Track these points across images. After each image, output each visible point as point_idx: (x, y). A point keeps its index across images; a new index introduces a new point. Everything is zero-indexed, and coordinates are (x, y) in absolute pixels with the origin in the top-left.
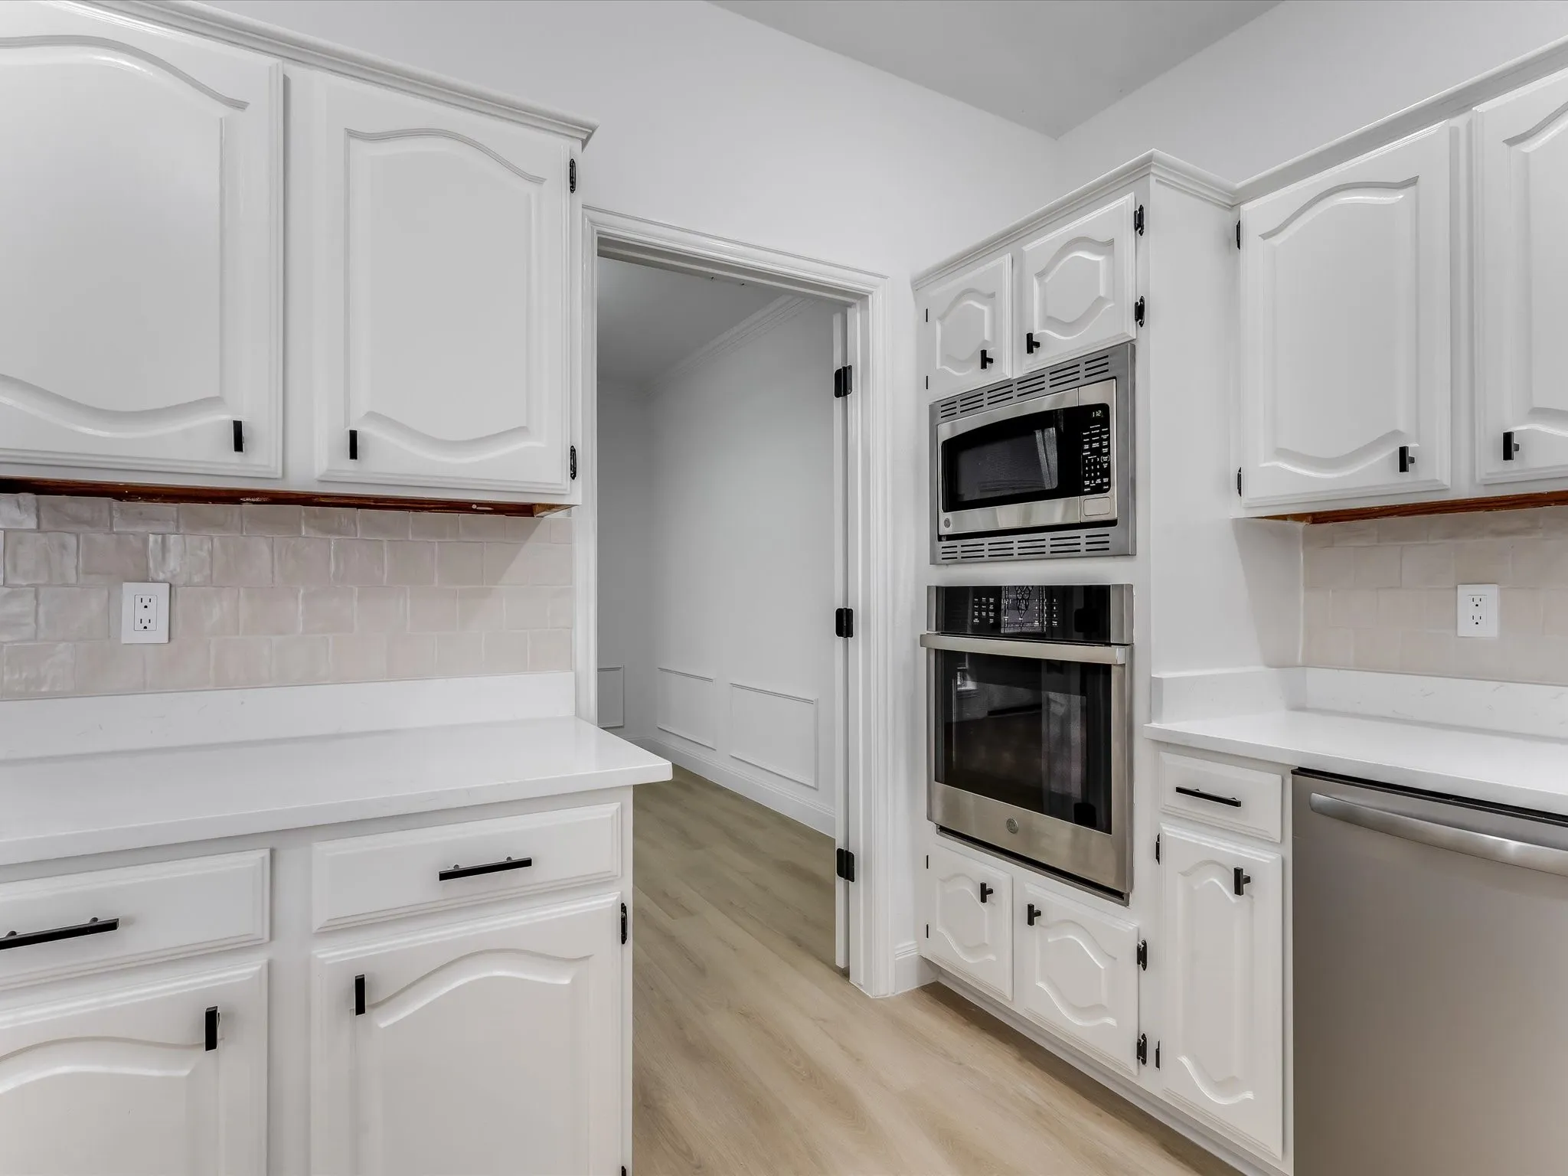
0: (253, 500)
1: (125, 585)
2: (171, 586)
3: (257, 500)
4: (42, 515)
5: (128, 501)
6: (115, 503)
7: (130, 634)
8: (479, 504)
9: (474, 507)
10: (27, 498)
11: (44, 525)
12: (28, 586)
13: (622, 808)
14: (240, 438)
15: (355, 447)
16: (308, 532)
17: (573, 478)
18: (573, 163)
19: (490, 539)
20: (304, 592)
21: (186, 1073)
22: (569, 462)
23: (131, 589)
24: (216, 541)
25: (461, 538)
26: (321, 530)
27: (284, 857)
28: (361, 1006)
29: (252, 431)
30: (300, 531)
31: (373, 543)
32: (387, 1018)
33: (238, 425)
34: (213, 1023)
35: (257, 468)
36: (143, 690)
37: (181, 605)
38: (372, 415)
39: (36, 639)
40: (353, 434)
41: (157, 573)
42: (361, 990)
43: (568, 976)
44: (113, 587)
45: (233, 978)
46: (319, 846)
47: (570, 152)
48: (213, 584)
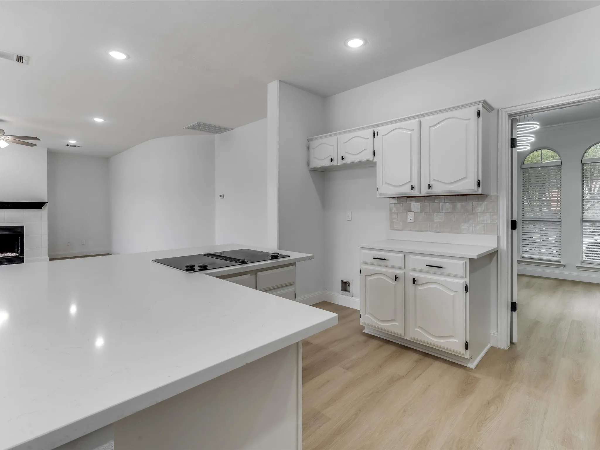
2: (414, 212)
4: (398, 201)
5: (409, 198)
6: (407, 198)
10: (396, 198)
11: (398, 203)
12: (397, 212)
13: (465, 263)
14: (412, 188)
15: (430, 187)
16: (436, 201)
17: (479, 187)
18: (479, 111)
19: (474, 201)
20: (435, 213)
21: (394, 284)
22: (477, 184)
23: (409, 213)
24: (421, 204)
25: (467, 201)
26: (438, 201)
27: (406, 256)
28: (414, 283)
29: (414, 186)
30: (434, 201)
31: (448, 203)
32: (420, 288)
33: (412, 186)
34: (396, 278)
35: (416, 192)
36: (411, 230)
37: (416, 216)
38: (434, 180)
39: (397, 221)
40: (429, 185)
41: (412, 210)
42: (414, 281)
43: (452, 294)
44: (406, 212)
45: (399, 272)
46: (410, 256)
47: (478, 108)
48: (420, 212)
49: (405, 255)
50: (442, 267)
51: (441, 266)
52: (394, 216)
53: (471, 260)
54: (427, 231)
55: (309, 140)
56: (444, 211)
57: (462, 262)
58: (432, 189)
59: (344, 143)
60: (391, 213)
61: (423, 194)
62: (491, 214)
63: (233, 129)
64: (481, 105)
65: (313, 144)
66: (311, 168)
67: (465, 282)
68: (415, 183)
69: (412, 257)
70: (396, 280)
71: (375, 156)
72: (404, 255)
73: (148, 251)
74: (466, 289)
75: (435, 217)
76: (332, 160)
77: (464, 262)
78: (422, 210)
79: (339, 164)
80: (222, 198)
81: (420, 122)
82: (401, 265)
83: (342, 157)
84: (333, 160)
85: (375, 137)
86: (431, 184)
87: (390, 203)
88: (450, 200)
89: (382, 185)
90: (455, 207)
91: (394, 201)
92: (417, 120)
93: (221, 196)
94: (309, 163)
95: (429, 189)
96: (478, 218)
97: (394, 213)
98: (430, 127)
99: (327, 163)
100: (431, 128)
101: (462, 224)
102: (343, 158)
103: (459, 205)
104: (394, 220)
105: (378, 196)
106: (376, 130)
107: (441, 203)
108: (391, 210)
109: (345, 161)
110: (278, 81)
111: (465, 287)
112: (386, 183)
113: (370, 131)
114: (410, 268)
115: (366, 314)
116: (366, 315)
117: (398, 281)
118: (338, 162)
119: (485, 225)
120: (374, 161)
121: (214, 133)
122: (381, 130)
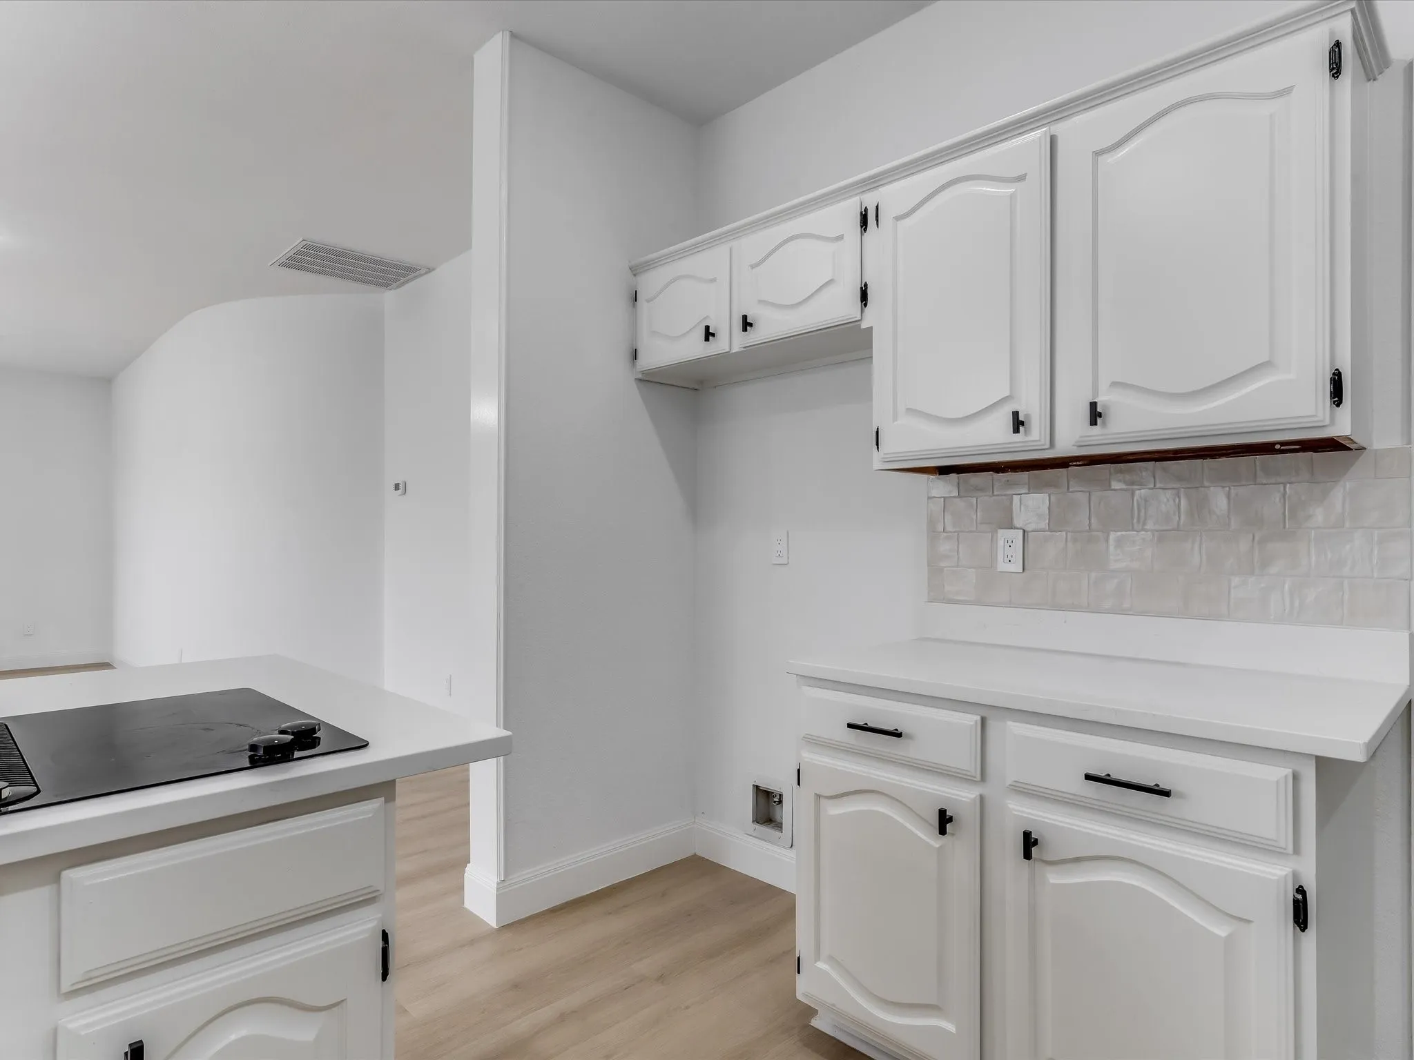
0: (1078, 463)
1: (999, 530)
2: (1024, 531)
3: (1081, 463)
4: (960, 488)
5: (1003, 473)
6: (996, 475)
7: (1002, 566)
8: (1283, 443)
9: (1278, 447)
10: (954, 476)
11: (961, 494)
12: (954, 532)
13: (1296, 777)
14: (1018, 424)
15: (1095, 415)
16: (1115, 485)
17: (1338, 405)
18: (1338, 44)
19: (1293, 479)
20: (1113, 536)
21: (937, 846)
22: (1328, 388)
23: (1003, 534)
24: (1053, 498)
25: (1259, 480)
26: (1126, 483)
27: (992, 725)
28: (1027, 855)
29: (1027, 416)
30: (1110, 485)
31: (1170, 491)
32: (1055, 878)
33: (1016, 414)
34: (944, 820)
35: (1032, 443)
36: (1009, 604)
37: (1031, 546)
38: (1115, 384)
39: (958, 566)
40: (1093, 405)
41: (1018, 522)
42: (1029, 843)
43: (1221, 930)
44: (994, 533)
45: (960, 797)
46: (1010, 723)
47: (1332, 33)
48: (1050, 530)
49: (983, 721)
50: (1166, 794)
51: (1164, 786)
52: (945, 547)
53: (1324, 765)
54: (1074, 608)
55: (635, 271)
56: (1150, 525)
57: (1278, 773)
58: (1104, 424)
59: (753, 267)
60: (933, 534)
61: (1065, 446)
62: (1376, 532)
63: (429, 270)
64: (1348, 19)
65: (650, 283)
66: (643, 373)
67: (1295, 875)
68: (1031, 405)
69: (1017, 728)
70: (943, 831)
71: (866, 305)
72: (978, 718)
73: (183, 662)
74: (1300, 915)
75: (1112, 548)
76: (708, 334)
77: (1289, 771)
78: (1057, 521)
79: (735, 349)
80: (399, 492)
81: (1053, 140)
82: (966, 761)
83: (745, 317)
84: (713, 335)
85: (865, 230)
86: (1101, 400)
87: (929, 498)
88: (1180, 479)
89: (895, 418)
90: (1199, 508)
91: (943, 487)
92: (1037, 135)
93: (397, 487)
94: (635, 355)
95: (1093, 422)
96: (1313, 551)
97: (945, 534)
98: (1098, 154)
99: (693, 349)
100: (1100, 158)
101: (1236, 580)
102: (746, 324)
103: (1219, 499)
104: (942, 564)
105: (877, 465)
106: (870, 200)
107: (1137, 492)
108: (931, 524)
109: (754, 337)
110: (507, 34)
111: (1296, 902)
112: (908, 410)
113: (849, 209)
114: (1009, 782)
115: (818, 957)
116: (821, 965)
117: (953, 834)
118: (730, 341)
119: (1346, 582)
120: (864, 325)
121: (382, 285)
122: (891, 198)
